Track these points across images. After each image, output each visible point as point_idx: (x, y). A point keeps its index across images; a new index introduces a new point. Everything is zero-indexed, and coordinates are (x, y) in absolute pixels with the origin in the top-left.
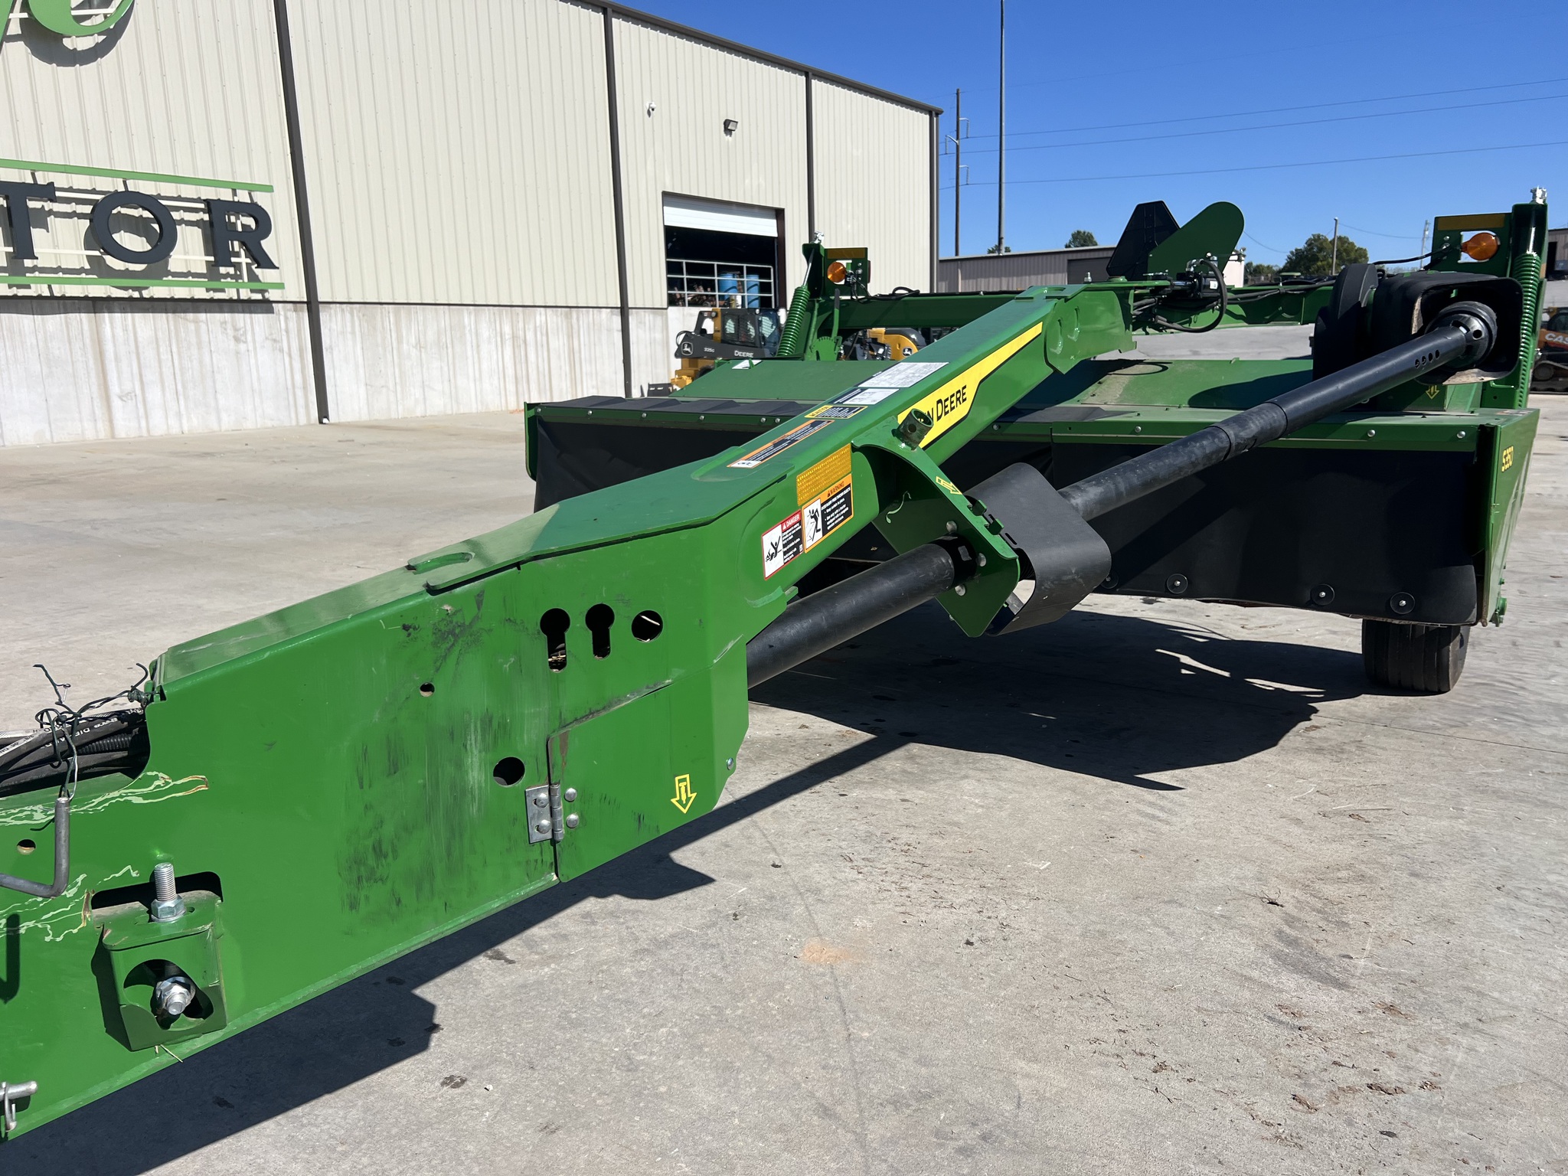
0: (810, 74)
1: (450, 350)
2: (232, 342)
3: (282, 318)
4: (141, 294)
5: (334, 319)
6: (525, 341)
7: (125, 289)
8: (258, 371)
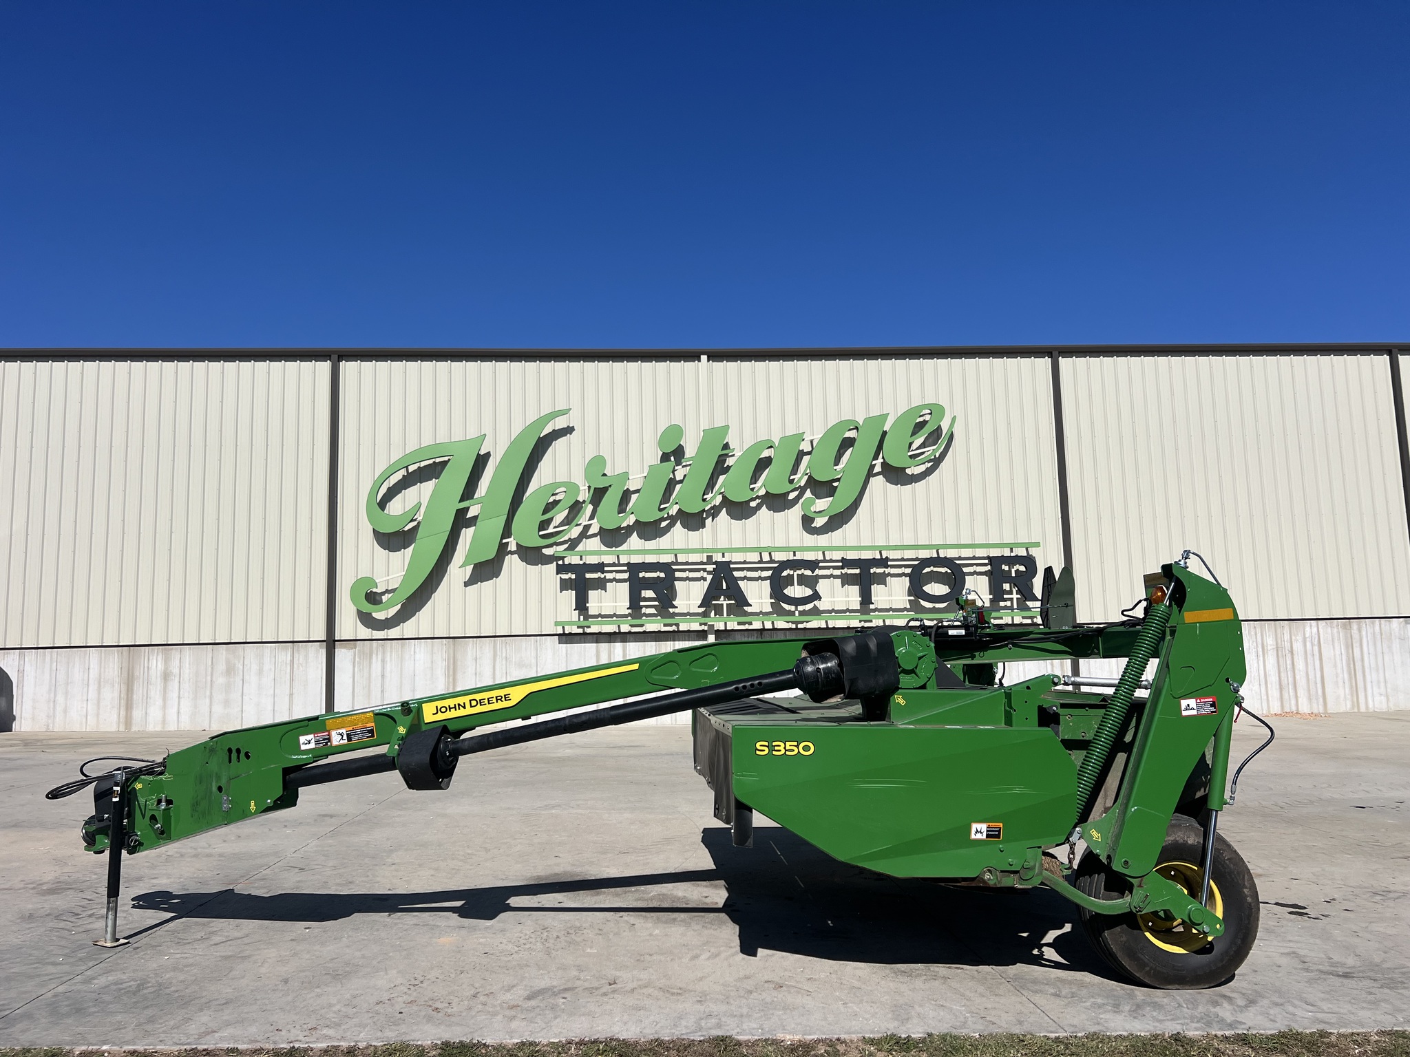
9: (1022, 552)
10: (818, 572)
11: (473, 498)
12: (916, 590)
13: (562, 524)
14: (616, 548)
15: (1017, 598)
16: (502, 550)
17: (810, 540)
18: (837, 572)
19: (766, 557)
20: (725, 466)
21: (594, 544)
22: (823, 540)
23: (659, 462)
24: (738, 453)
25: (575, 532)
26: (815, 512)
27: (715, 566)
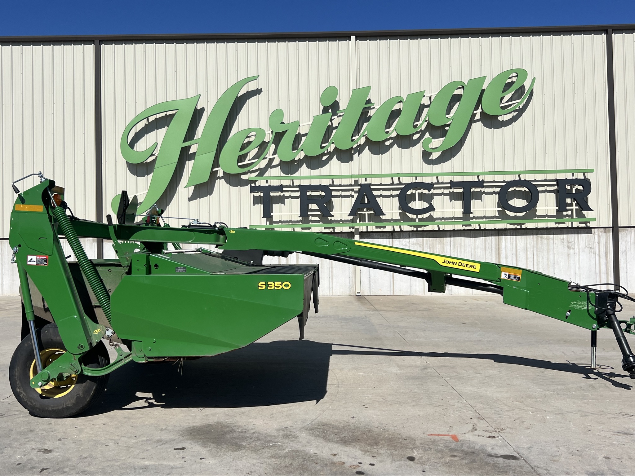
2: (566, 249)
3: (596, 236)
4: (521, 227)
7: (514, 224)
8: (579, 264)
9: (580, 176)
10: (433, 191)
11: (193, 139)
12: (503, 203)
13: (254, 158)
14: (291, 175)
15: (576, 209)
16: (213, 176)
17: (428, 168)
18: (447, 191)
19: (396, 181)
20: (368, 116)
21: (276, 172)
22: (437, 168)
23: (321, 113)
24: (377, 106)
25: (263, 164)
26: (431, 148)
27: (360, 187)
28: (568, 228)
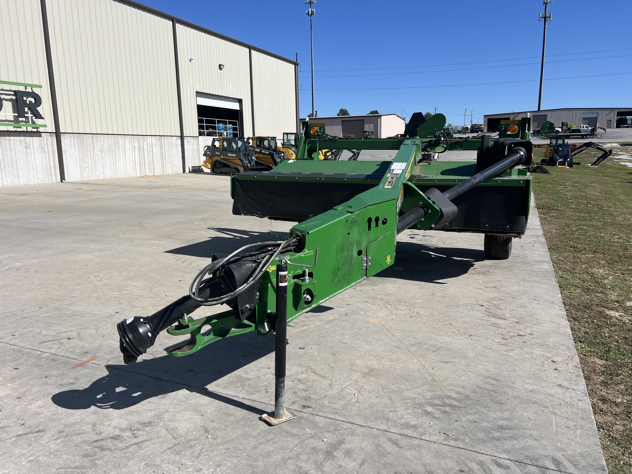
0: (251, 48)
1: (114, 153)
2: (24, 149)
3: (45, 139)
5: (66, 139)
6: (143, 149)
8: (35, 161)
9: (29, 90)
28: (24, 132)
